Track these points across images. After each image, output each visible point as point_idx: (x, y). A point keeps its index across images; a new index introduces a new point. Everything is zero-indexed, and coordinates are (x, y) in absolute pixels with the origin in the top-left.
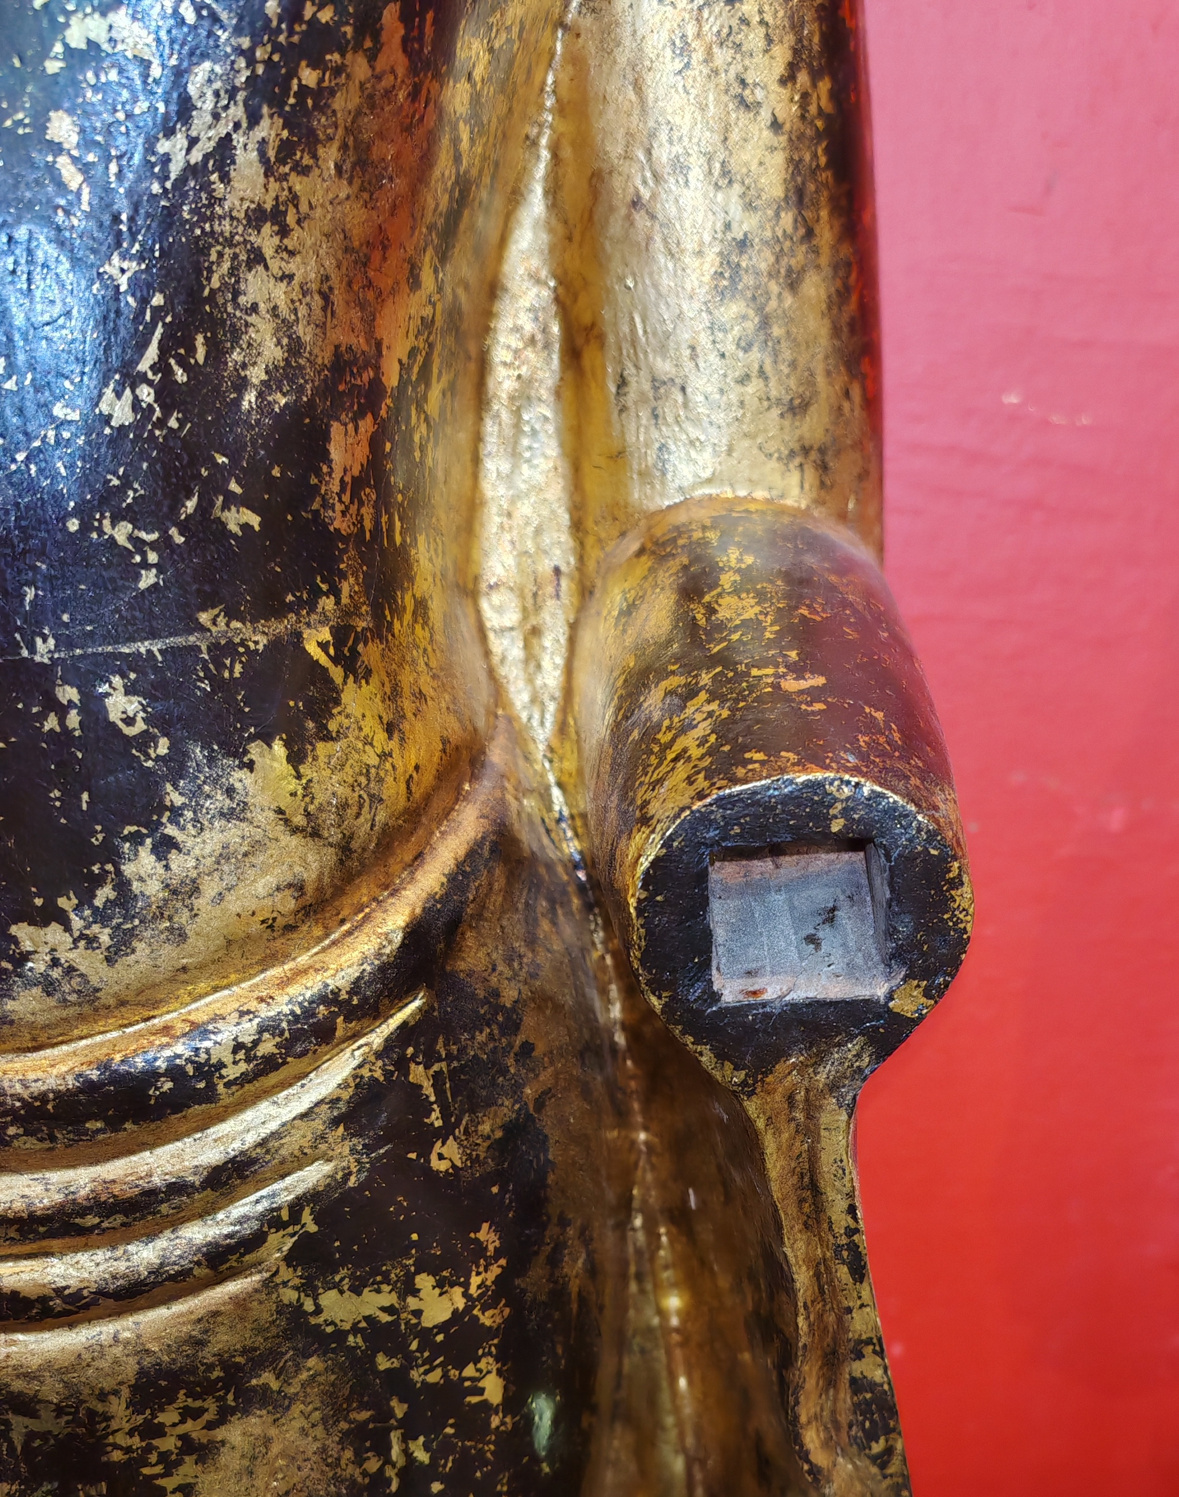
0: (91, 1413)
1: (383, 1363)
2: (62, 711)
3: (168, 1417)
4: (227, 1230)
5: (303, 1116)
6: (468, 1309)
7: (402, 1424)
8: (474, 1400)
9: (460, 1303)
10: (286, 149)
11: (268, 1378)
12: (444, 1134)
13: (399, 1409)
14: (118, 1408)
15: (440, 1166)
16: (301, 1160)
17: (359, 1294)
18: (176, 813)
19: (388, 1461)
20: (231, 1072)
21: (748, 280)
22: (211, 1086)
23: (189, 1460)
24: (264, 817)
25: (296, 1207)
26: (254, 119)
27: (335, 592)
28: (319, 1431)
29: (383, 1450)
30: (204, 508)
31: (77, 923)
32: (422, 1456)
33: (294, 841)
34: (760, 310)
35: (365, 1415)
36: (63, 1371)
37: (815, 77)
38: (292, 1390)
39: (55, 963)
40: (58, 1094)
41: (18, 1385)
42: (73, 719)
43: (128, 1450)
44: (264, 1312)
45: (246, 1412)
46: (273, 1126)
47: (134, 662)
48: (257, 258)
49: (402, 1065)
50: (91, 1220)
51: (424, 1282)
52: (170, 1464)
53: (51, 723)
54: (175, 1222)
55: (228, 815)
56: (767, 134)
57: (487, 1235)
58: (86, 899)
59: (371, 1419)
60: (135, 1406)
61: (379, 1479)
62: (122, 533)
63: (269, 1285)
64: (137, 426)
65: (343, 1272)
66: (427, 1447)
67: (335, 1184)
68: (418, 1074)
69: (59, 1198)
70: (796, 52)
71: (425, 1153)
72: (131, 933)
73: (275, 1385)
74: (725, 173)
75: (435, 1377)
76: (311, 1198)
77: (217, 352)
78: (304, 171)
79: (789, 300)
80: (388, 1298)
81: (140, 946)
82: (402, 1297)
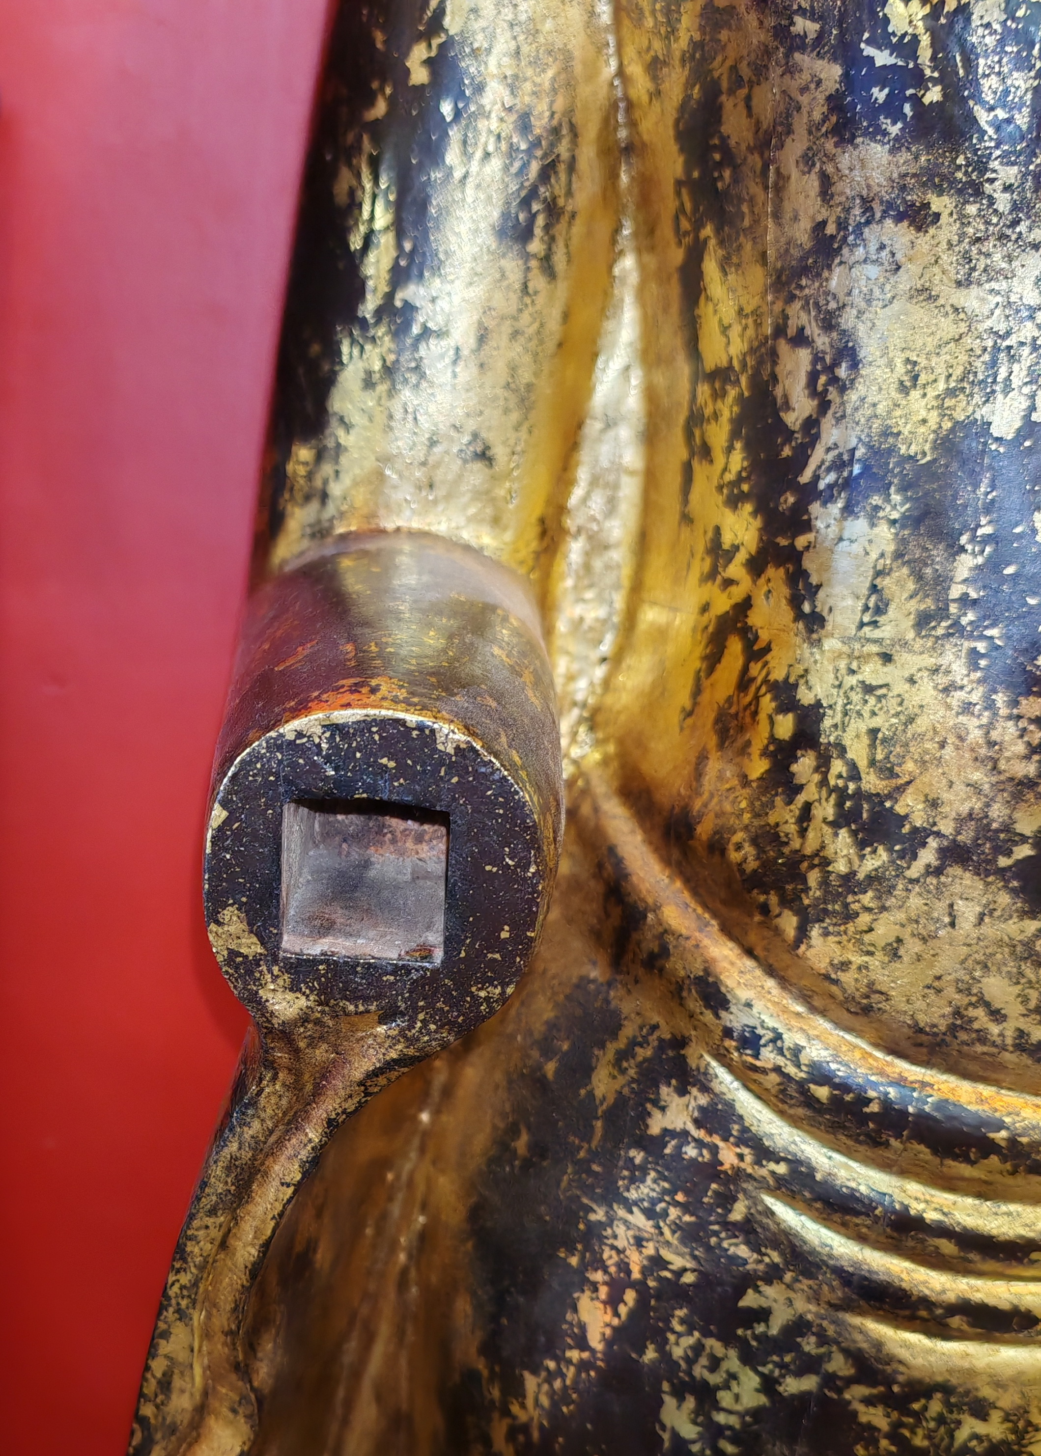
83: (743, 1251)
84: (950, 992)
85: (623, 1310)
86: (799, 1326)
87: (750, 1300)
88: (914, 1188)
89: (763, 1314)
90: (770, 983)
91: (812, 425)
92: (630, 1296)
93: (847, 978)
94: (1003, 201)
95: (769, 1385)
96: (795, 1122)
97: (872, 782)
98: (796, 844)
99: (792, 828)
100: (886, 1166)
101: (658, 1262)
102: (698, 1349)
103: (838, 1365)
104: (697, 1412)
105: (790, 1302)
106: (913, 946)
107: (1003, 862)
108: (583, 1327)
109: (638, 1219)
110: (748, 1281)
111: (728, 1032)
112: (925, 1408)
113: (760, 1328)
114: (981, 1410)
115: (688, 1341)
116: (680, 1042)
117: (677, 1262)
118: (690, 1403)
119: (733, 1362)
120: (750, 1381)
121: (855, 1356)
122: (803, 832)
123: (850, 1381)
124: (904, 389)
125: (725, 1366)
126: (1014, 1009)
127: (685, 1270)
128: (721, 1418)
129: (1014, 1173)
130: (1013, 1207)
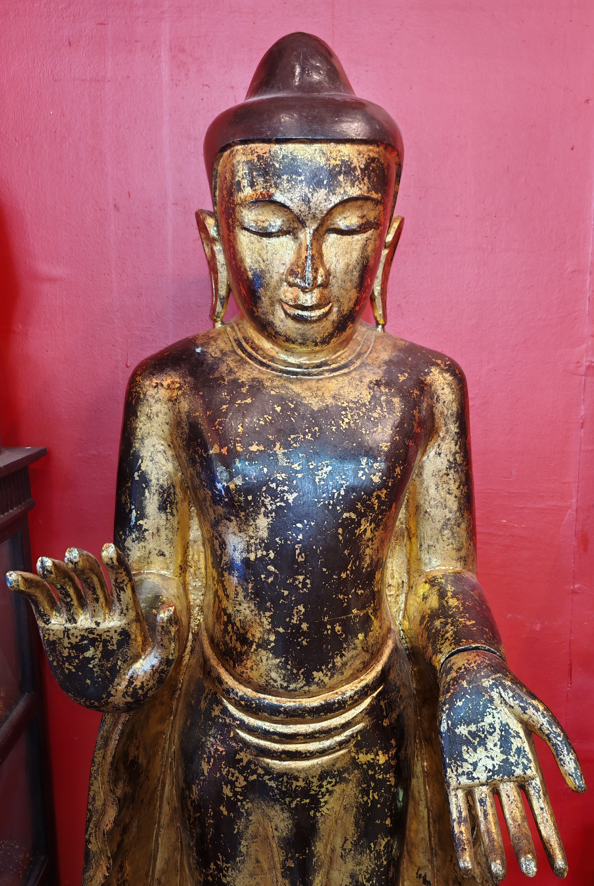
0: (310, 781)
1: (370, 772)
2: (328, 630)
3: (324, 783)
4: (343, 738)
5: (361, 712)
6: (389, 760)
7: (373, 788)
8: (388, 783)
9: (387, 758)
10: (375, 528)
11: (346, 775)
12: (386, 717)
13: (373, 785)
14: (315, 780)
15: (385, 725)
16: (359, 723)
17: (367, 754)
18: (345, 649)
19: (369, 798)
20: (349, 703)
21: (449, 526)
22: (345, 706)
23: (328, 794)
24: (360, 649)
25: (357, 733)
26: (370, 525)
27: (374, 603)
28: (355, 789)
29: (368, 795)
30: (355, 591)
31: (325, 671)
32: (376, 797)
33: (364, 653)
34: (452, 531)
35: (365, 785)
36: (307, 770)
37: (464, 486)
38: (350, 778)
39: (320, 679)
40: (316, 707)
41: (296, 774)
42: (329, 632)
43: (316, 791)
44: (347, 758)
45: (340, 783)
46: (355, 715)
47: (341, 620)
48: (368, 546)
49: (379, 701)
50: (318, 735)
51: (380, 752)
52: (323, 795)
53: (326, 632)
54: (333, 737)
55: (353, 649)
56: (454, 499)
57: (393, 742)
58: (327, 666)
59: (366, 787)
60: (319, 780)
61: (366, 803)
62: (341, 597)
63: (349, 752)
64: (346, 578)
65: (364, 749)
66: (378, 795)
67: (365, 728)
68: (382, 703)
69: (312, 730)
70: (460, 482)
71: (382, 722)
72: (334, 674)
73: (347, 776)
74: (445, 506)
75: (381, 777)
76: (359, 732)
77: (360, 563)
78: (377, 531)
79: (458, 529)
80: (373, 756)
81: (335, 676)
82: (375, 756)
83: (234, 744)
84: (265, 677)
85: (211, 764)
86: (249, 762)
87: (238, 757)
88: (267, 724)
89: (241, 760)
90: (231, 678)
91: (221, 555)
92: (212, 760)
93: (244, 675)
94: (243, 518)
95: (246, 779)
96: (240, 710)
97: (242, 631)
98: (230, 645)
99: (229, 641)
100: (260, 719)
101: (217, 750)
102: (228, 771)
103: (260, 771)
104: (231, 789)
105: (246, 756)
106: (255, 667)
107: (269, 647)
108: (203, 770)
109: (212, 739)
110: (236, 752)
111: (224, 690)
112: (283, 780)
113: (241, 764)
114: (296, 779)
115: (226, 770)
116: (216, 693)
117: (221, 749)
118: (229, 787)
119: (237, 774)
120: (241, 778)
121: (263, 768)
122: (231, 642)
123: (264, 775)
124: (234, 551)
125: (235, 775)
126: (279, 679)
127: (222, 751)
128: (237, 790)
129: (287, 718)
130: (291, 726)
